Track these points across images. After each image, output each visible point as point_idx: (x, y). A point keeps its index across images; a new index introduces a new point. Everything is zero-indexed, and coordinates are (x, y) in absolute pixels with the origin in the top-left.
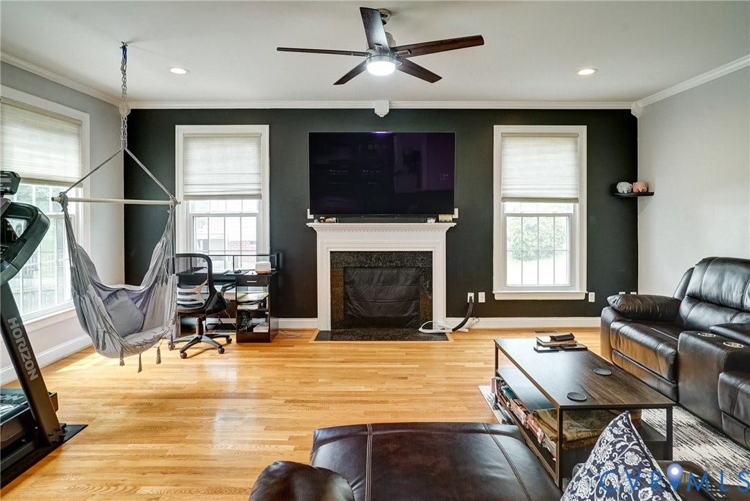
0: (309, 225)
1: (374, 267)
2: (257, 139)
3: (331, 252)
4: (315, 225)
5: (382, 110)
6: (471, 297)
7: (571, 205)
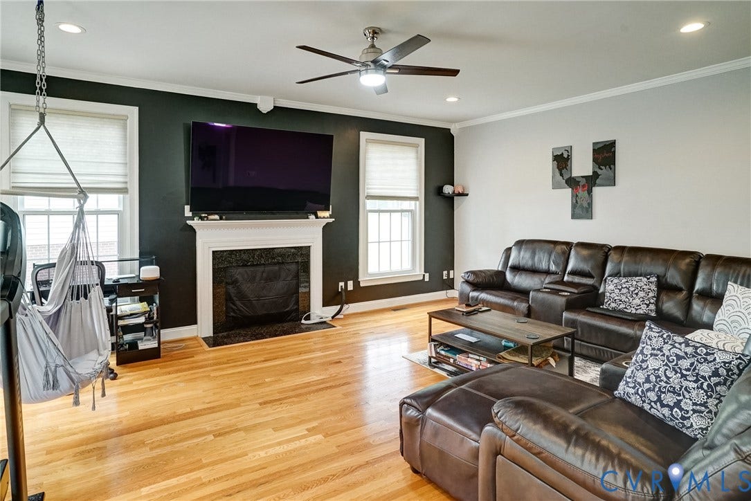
0: (189, 222)
1: (257, 265)
2: (122, 122)
3: (213, 252)
4: (195, 223)
5: (265, 106)
6: (342, 286)
7: (413, 203)
